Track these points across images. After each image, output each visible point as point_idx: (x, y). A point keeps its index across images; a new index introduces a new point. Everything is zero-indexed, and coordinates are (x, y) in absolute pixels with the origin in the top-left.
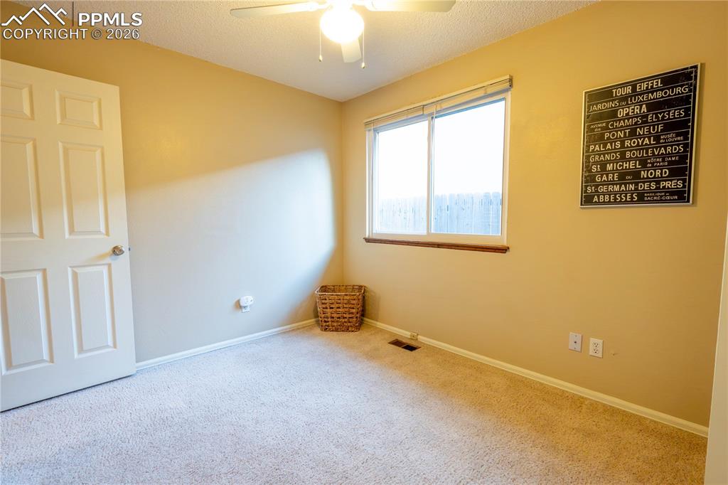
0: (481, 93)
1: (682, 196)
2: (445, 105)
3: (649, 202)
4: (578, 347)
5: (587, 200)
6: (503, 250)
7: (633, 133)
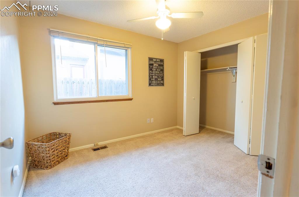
0: (123, 46)
1: (163, 84)
2: (109, 44)
3: (159, 85)
4: (149, 122)
5: (150, 85)
6: (131, 99)
7: (156, 70)
